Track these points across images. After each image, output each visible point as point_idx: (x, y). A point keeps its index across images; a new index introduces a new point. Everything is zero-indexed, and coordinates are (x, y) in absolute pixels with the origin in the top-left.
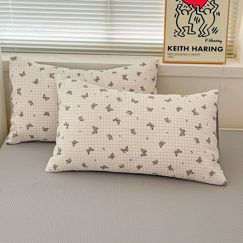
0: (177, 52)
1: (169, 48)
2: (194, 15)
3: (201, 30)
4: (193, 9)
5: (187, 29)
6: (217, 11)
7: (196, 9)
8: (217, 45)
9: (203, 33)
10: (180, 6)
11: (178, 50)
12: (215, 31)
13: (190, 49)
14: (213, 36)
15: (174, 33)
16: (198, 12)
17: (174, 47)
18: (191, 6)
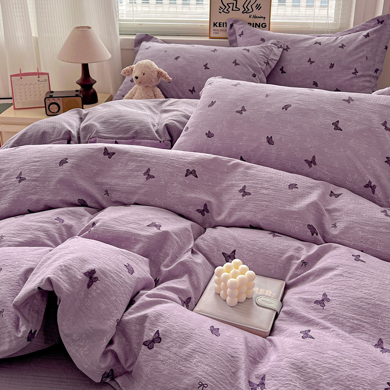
1: (215, 25)
5: (231, 5)
8: (261, 21)
9: (247, 10)
11: (223, 26)
12: (258, 7)
14: (256, 12)
15: (220, 9)
17: (219, 23)
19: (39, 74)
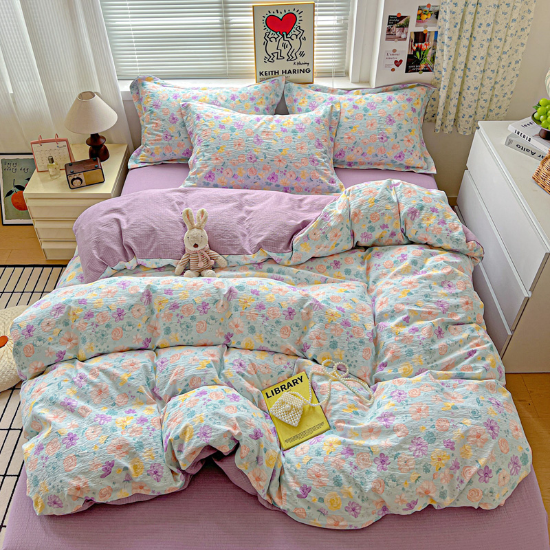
0: (268, 76)
1: (261, 73)
2: (282, 40)
3: (289, 54)
4: (281, 36)
5: (276, 55)
6: (303, 36)
7: (283, 36)
8: (305, 67)
9: (291, 57)
10: (267, 34)
12: (302, 54)
13: (280, 73)
14: (300, 59)
16: (285, 39)
17: (265, 72)
18: (278, 33)
19: (57, 141)
